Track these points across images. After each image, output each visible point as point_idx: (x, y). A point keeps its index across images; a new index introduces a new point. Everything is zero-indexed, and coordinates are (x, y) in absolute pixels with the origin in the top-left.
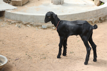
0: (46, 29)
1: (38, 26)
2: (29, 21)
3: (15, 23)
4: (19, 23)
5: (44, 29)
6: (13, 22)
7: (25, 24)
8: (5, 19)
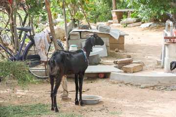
0: (144, 88)
1: (137, 86)
2: (130, 82)
3: (117, 83)
4: (121, 83)
5: (142, 88)
6: (116, 82)
7: (126, 84)
8: (110, 80)
